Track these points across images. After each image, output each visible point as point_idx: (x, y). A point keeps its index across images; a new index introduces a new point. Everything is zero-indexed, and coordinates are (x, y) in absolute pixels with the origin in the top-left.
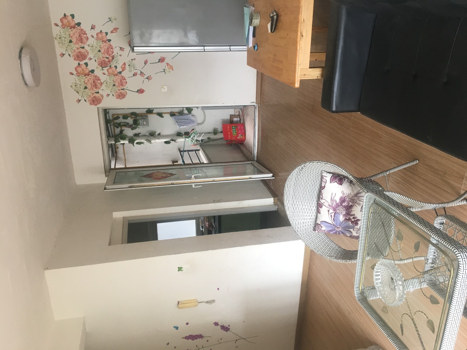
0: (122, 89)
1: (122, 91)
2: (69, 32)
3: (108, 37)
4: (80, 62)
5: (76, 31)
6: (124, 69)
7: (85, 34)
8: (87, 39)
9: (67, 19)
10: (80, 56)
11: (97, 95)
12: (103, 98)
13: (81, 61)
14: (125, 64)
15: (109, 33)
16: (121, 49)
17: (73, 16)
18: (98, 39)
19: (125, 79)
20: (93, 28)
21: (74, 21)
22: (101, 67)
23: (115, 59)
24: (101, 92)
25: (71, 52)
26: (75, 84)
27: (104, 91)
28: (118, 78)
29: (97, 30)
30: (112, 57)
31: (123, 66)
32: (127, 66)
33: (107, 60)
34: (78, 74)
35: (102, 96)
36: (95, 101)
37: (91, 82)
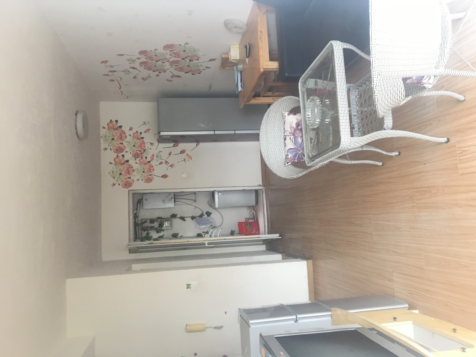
0: (150, 175)
1: (150, 177)
2: (113, 132)
3: (142, 136)
4: (118, 155)
5: (118, 132)
6: (152, 159)
7: (124, 133)
8: (126, 137)
9: (112, 123)
10: (119, 150)
11: (129, 180)
12: (133, 182)
13: (119, 153)
14: (153, 155)
15: (143, 133)
16: (151, 144)
17: (117, 121)
18: (134, 137)
19: (153, 167)
20: (131, 129)
21: (117, 124)
22: (134, 158)
23: (146, 151)
24: (132, 177)
25: (112, 146)
26: (112, 171)
27: (135, 176)
28: (147, 166)
29: (134, 131)
30: (144, 150)
31: (152, 157)
32: (155, 157)
33: (139, 152)
34: (116, 164)
35: (133, 181)
36: (127, 185)
37: (126, 169)
